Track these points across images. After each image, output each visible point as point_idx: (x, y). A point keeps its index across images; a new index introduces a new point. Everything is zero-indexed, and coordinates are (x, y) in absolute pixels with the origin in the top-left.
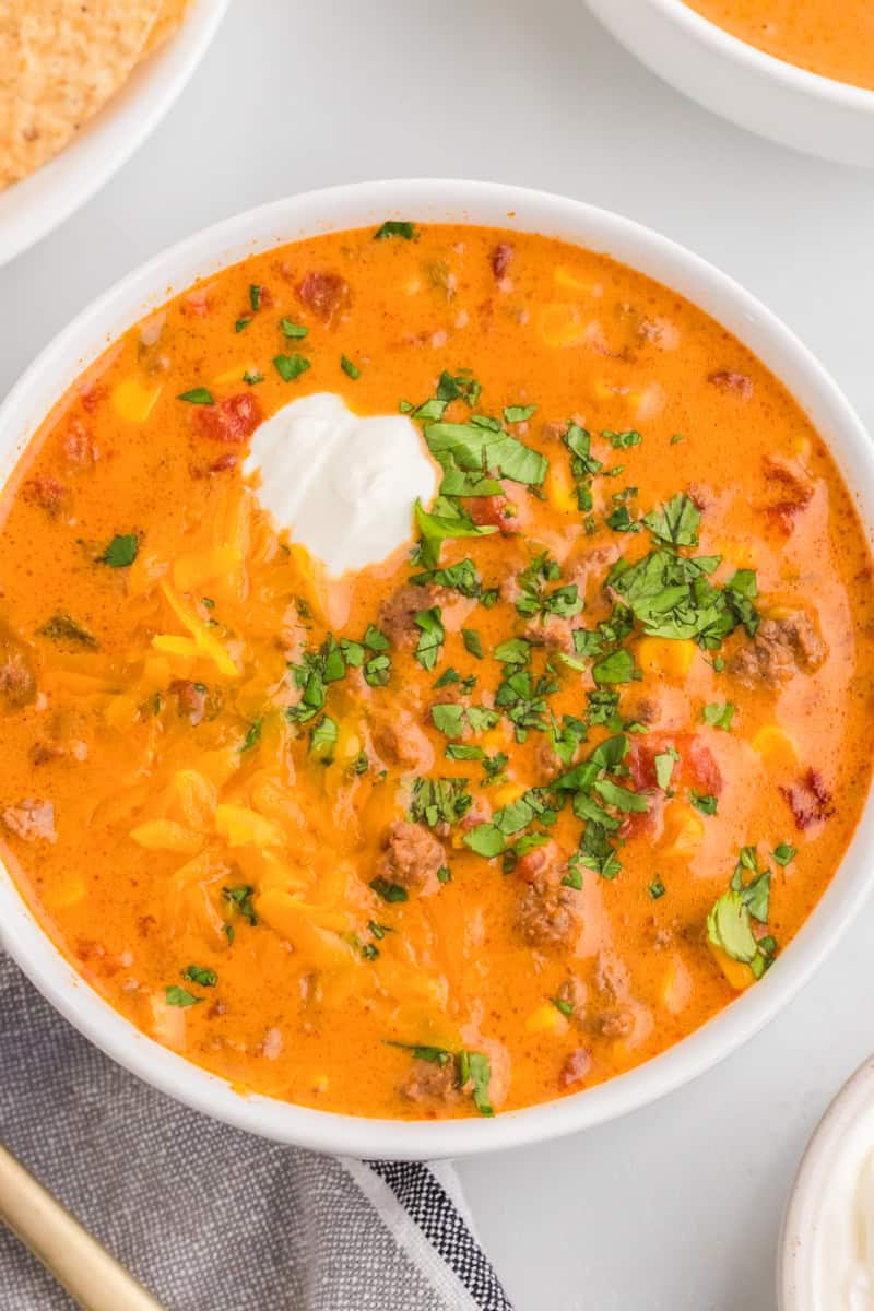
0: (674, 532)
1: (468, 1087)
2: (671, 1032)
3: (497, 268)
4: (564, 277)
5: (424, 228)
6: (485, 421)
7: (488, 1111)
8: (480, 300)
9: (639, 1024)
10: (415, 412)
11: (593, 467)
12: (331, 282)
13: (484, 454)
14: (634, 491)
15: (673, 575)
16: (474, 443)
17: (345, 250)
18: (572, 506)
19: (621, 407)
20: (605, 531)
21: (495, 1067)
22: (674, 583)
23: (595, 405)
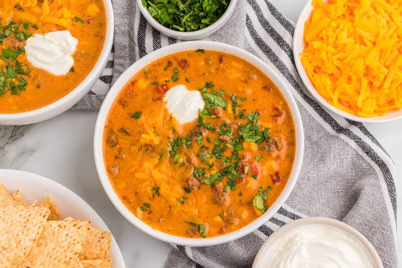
0: (253, 119)
1: (201, 231)
2: (244, 224)
3: (221, 61)
4: (234, 63)
5: (206, 51)
6: (215, 93)
7: (205, 237)
8: (216, 67)
9: (237, 221)
10: (200, 90)
11: (237, 104)
12: (185, 62)
13: (214, 100)
14: (245, 110)
15: (252, 128)
16: (212, 98)
17: (188, 55)
18: (232, 112)
19: (244, 92)
20: (239, 118)
21: (207, 227)
22: (252, 130)
23: (238, 92)
